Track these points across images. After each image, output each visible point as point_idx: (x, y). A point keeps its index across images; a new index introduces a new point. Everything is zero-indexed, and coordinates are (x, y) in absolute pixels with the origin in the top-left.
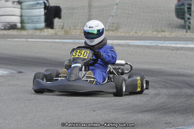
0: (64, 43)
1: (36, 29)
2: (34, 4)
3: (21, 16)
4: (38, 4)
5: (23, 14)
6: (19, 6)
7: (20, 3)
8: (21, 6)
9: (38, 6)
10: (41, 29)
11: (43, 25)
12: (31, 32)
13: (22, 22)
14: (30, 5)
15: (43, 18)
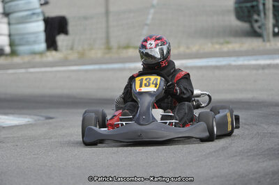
0: (86, 71)
1: (34, 53)
2: (27, 16)
3: (10, 35)
4: (34, 14)
5: (13, 32)
6: (5, 20)
7: (6, 14)
8: (9, 19)
9: (35, 18)
10: (41, 53)
11: (43, 46)
12: (27, 59)
13: (12, 44)
14: (22, 17)
15: (42, 37)
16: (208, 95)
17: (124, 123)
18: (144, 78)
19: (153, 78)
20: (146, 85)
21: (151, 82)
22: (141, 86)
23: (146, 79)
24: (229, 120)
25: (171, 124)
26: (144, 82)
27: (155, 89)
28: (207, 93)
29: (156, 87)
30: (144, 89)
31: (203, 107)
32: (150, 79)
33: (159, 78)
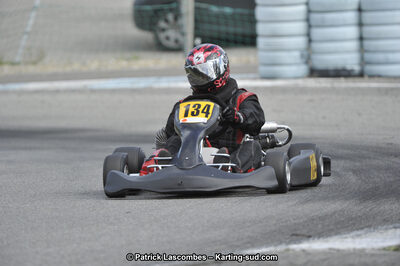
16: (288, 130)
17: (160, 166)
18: (192, 103)
19: (203, 104)
20: (193, 114)
21: (201, 110)
22: (186, 115)
23: (194, 106)
24: (313, 164)
25: (225, 169)
26: (191, 109)
27: (205, 120)
28: (287, 127)
29: (207, 116)
30: (191, 120)
31: (280, 146)
32: (199, 106)
33: (212, 104)
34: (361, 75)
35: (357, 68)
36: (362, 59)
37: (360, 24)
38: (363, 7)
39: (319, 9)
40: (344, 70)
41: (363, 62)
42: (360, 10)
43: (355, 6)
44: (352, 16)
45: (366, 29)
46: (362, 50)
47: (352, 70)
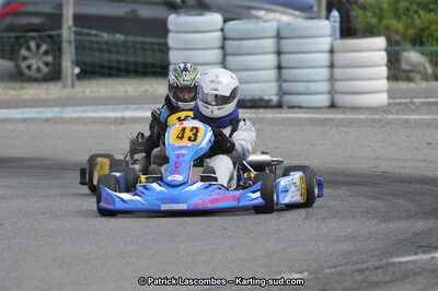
34: (279, 106)
35: (275, 99)
36: (280, 88)
37: (279, 53)
38: (283, 34)
39: (236, 36)
40: (261, 100)
41: (282, 92)
42: (279, 37)
43: (274, 33)
44: (270, 44)
45: (284, 57)
46: (280, 79)
47: (270, 101)
